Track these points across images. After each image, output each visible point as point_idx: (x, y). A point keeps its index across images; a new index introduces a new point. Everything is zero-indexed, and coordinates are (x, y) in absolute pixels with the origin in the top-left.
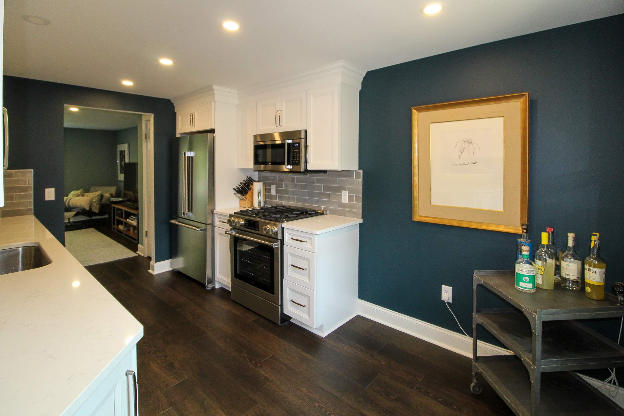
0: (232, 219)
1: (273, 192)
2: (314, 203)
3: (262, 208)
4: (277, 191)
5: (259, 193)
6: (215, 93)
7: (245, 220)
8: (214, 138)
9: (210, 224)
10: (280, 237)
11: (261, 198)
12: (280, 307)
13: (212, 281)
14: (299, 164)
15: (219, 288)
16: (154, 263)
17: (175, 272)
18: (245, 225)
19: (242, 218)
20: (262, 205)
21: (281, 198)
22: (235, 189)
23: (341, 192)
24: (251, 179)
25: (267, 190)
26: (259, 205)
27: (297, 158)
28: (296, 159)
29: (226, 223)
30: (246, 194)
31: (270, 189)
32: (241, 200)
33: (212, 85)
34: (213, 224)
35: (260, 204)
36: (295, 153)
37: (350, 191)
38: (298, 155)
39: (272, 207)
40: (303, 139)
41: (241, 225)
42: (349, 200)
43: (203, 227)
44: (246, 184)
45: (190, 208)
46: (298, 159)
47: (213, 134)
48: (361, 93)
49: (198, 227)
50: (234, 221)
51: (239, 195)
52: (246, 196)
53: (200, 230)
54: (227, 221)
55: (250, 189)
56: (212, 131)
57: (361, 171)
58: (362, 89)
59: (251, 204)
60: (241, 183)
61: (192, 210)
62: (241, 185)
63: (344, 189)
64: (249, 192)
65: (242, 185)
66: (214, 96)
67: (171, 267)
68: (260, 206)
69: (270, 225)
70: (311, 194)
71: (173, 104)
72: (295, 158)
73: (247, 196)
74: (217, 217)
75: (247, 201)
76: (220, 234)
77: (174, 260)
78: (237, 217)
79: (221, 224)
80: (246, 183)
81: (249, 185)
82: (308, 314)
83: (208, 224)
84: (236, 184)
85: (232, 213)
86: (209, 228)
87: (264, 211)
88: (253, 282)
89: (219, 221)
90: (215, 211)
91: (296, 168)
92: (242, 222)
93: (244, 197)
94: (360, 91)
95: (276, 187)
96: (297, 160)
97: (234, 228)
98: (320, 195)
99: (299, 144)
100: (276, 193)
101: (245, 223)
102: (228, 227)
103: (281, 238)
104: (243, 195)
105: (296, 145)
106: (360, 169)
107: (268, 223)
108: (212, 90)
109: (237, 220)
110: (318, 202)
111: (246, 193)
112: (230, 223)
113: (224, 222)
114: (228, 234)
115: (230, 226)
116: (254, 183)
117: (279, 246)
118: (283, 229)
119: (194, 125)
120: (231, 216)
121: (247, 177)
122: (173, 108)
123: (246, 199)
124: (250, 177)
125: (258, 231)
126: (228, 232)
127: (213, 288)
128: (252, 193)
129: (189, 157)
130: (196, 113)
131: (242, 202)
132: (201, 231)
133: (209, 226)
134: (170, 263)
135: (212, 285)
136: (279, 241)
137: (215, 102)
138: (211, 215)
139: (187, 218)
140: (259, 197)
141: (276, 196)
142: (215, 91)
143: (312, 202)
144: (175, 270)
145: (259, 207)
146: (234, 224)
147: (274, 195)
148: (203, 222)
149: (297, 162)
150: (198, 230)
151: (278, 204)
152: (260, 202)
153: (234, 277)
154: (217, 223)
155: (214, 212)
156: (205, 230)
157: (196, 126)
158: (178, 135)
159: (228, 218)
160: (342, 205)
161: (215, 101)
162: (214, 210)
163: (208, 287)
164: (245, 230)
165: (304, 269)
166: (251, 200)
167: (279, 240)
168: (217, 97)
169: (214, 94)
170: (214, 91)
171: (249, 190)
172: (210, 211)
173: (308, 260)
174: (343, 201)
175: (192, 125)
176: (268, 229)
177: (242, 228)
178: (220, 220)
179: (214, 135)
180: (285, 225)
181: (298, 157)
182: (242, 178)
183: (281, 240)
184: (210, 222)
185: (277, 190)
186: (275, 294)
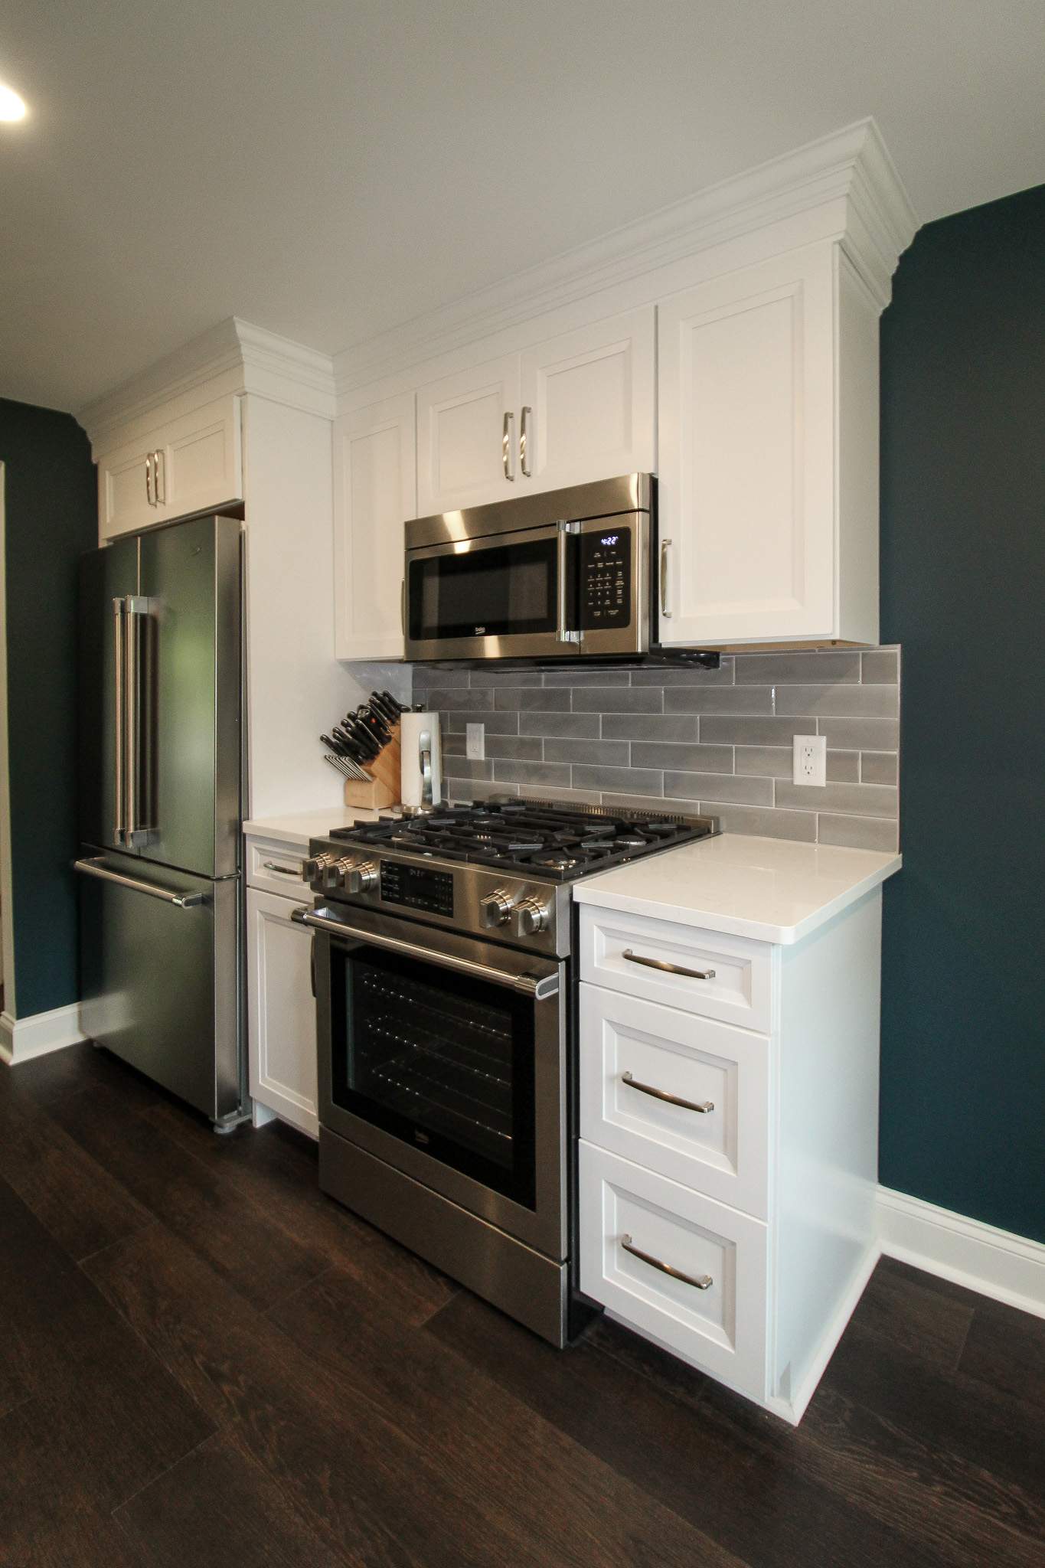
0: (325, 861)
1: (476, 749)
2: (659, 788)
3: (440, 812)
4: (491, 747)
5: (424, 755)
6: (245, 359)
7: (387, 867)
8: (241, 538)
9: (230, 878)
10: (562, 949)
11: (432, 772)
12: (563, 1268)
13: (237, 1099)
14: (624, 618)
15: (266, 1127)
16: (14, 1020)
17: (96, 1050)
18: (383, 888)
19: (369, 857)
20: (437, 800)
21: (503, 771)
22: (325, 740)
23: (791, 742)
24: (392, 701)
25: (452, 742)
26: (427, 800)
27: (613, 597)
28: (608, 602)
29: (295, 873)
30: (373, 759)
31: (463, 740)
32: (350, 779)
33: (232, 317)
34: (240, 878)
35: (428, 796)
36: (603, 576)
37: (837, 735)
38: (620, 583)
39: (478, 805)
40: (639, 510)
41: (367, 888)
42: (830, 774)
43: (200, 888)
44: (374, 721)
45: (148, 814)
46: (620, 601)
47: (236, 521)
48: (888, 321)
49: (179, 891)
50: (333, 872)
51: (346, 760)
52: (371, 764)
53: (187, 903)
54: (299, 868)
55: (385, 740)
56: (235, 511)
57: (896, 649)
58: (892, 305)
59: (391, 794)
60: (349, 716)
61: (154, 823)
62: (353, 725)
63: (808, 729)
64: (385, 752)
65: (357, 725)
66: (242, 371)
67: (81, 1029)
68: (430, 801)
69: (512, 893)
70: (642, 755)
71: (83, 433)
72: (604, 598)
73: (377, 766)
74: (256, 848)
75: (376, 783)
76: (271, 918)
77: (90, 1005)
78: (347, 853)
79: (273, 876)
80: (372, 715)
81: (382, 725)
82: (723, 1324)
83: (220, 879)
84: (331, 719)
85: (322, 832)
86: (224, 893)
87: (459, 824)
88: (422, 1138)
89: (265, 866)
90: (247, 827)
91: (607, 641)
92: (372, 874)
93: (365, 770)
94: (886, 312)
95: (486, 732)
96: (614, 606)
97: (328, 898)
98: (683, 756)
99: (625, 535)
100: (489, 752)
101: (383, 879)
102: (304, 892)
103: (569, 954)
104: (360, 763)
105: (611, 541)
106: (885, 640)
107: (501, 884)
108: (234, 344)
109: (346, 866)
110: (674, 784)
111: (372, 754)
112: (314, 878)
113: (284, 871)
114: (306, 923)
115: (314, 887)
116: (403, 715)
117: (561, 990)
118: (575, 908)
119: (161, 497)
120: (316, 846)
121: (375, 694)
122: (86, 447)
123: (372, 775)
124: (386, 694)
125: (450, 914)
126: (305, 917)
127: (240, 1126)
128: (397, 757)
129: (144, 617)
130: (169, 451)
131: (357, 789)
132: (188, 907)
133: (223, 883)
134: (76, 1017)
135: (240, 1114)
136: (562, 966)
137: (245, 394)
138: (231, 842)
139: (135, 852)
140: (427, 769)
141: (488, 764)
142: (244, 350)
143: (648, 786)
144: (95, 1045)
145: (426, 806)
146: (331, 884)
147: (479, 762)
148: (194, 870)
149: (613, 612)
150: (180, 902)
151: (495, 795)
152: (428, 789)
153: (334, 1102)
154: (256, 870)
155: (245, 830)
156: (207, 901)
157: (169, 501)
158: (103, 544)
159: (306, 856)
160: (791, 794)
161: (247, 390)
162: (244, 823)
163: (221, 1127)
164: (383, 907)
165: (702, 1111)
166: (390, 779)
167: (560, 960)
168: (252, 376)
169: (242, 363)
170: (239, 346)
171: (383, 744)
172: (226, 828)
173: (729, 1067)
174: (800, 779)
175: (153, 500)
176: (502, 908)
177: (366, 898)
178: (267, 859)
179: (240, 527)
180: (583, 890)
181: (620, 592)
182: (357, 698)
183: (567, 960)
184: (226, 867)
185: (488, 742)
186: (538, 1208)
